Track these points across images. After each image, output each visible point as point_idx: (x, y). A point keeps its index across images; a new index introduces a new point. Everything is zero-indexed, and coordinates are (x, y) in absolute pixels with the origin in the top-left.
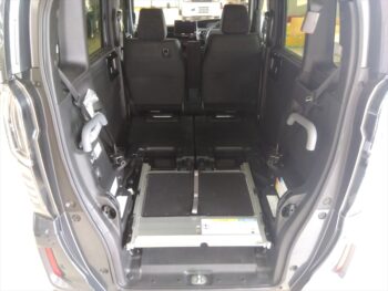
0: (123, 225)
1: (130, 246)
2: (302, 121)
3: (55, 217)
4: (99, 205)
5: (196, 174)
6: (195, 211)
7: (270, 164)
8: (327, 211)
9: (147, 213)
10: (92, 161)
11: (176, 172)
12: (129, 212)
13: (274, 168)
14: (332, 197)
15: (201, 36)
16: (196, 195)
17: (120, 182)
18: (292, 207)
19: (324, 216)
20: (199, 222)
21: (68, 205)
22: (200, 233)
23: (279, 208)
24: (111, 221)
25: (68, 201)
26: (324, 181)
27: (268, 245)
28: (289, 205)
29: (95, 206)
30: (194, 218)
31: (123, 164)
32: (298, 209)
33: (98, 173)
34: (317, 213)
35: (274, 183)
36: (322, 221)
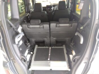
0: (28, 63)
1: (30, 69)
2: (79, 35)
3: (8, 62)
4: (21, 58)
5: (50, 48)
6: (49, 59)
7: (71, 46)
8: (86, 61)
9: (36, 60)
10: (19, 46)
11: (45, 47)
12: (30, 59)
13: (72, 47)
14: (88, 57)
15: (54, 9)
16: (49, 54)
17: (28, 50)
18: (76, 60)
19: (85, 63)
20: (50, 63)
21: (12, 58)
22: (50, 66)
23: (73, 59)
24: (24, 63)
25: (12, 57)
26: (85, 53)
27: (69, 70)
28: (75, 59)
29: (19, 59)
30: (49, 61)
31: (29, 46)
32: (78, 60)
33: (21, 49)
34: (83, 62)
35: (72, 51)
36: (85, 64)
